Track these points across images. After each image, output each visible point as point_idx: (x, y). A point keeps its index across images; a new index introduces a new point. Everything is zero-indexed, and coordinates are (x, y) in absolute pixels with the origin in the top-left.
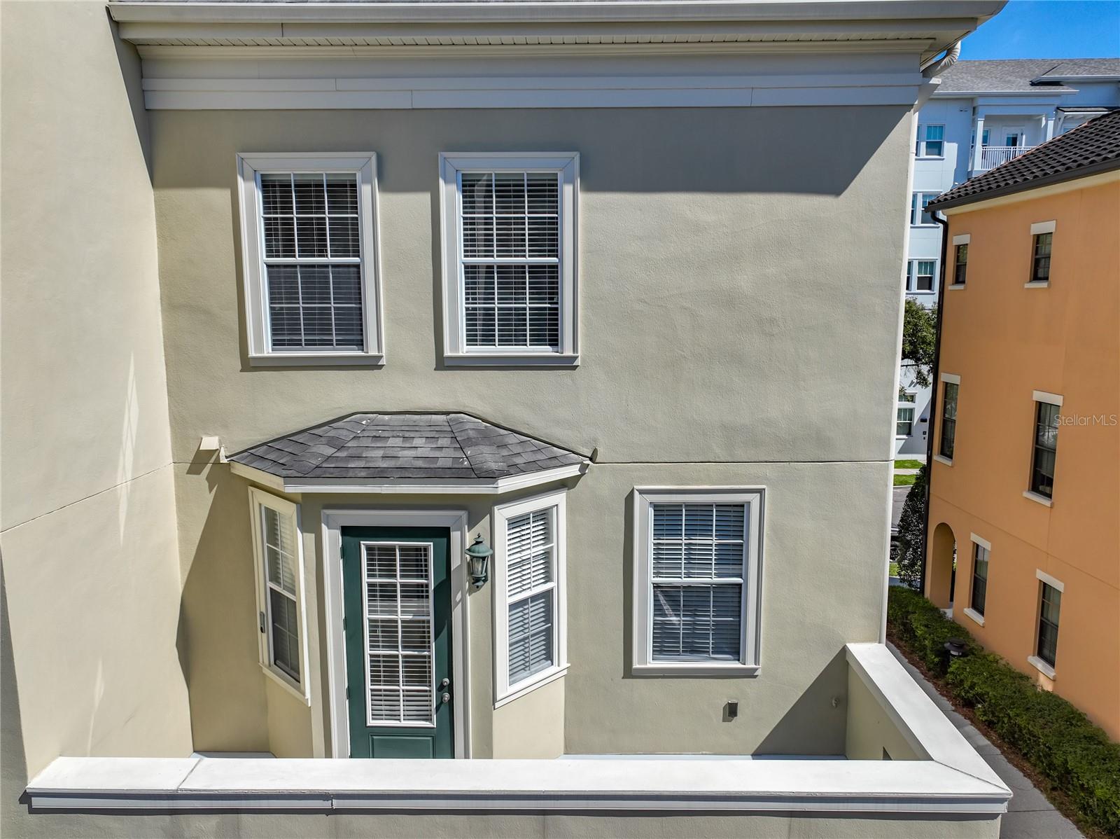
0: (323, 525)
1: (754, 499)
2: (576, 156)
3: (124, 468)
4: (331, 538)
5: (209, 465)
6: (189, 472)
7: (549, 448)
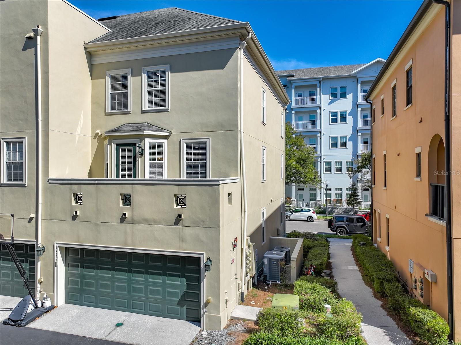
0: (113, 143)
1: (207, 140)
2: (169, 65)
3: (78, 131)
4: (114, 146)
5: (98, 137)
6: (94, 138)
7: (163, 130)
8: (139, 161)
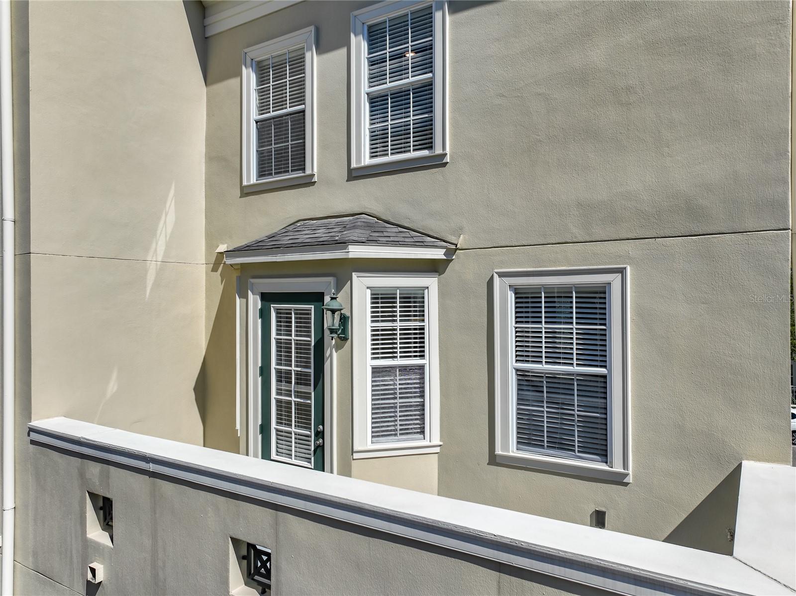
0: (249, 292)
1: (615, 280)
3: (156, 252)
4: (254, 302)
5: (222, 265)
6: (212, 271)
7: (422, 238)
8: (334, 359)
